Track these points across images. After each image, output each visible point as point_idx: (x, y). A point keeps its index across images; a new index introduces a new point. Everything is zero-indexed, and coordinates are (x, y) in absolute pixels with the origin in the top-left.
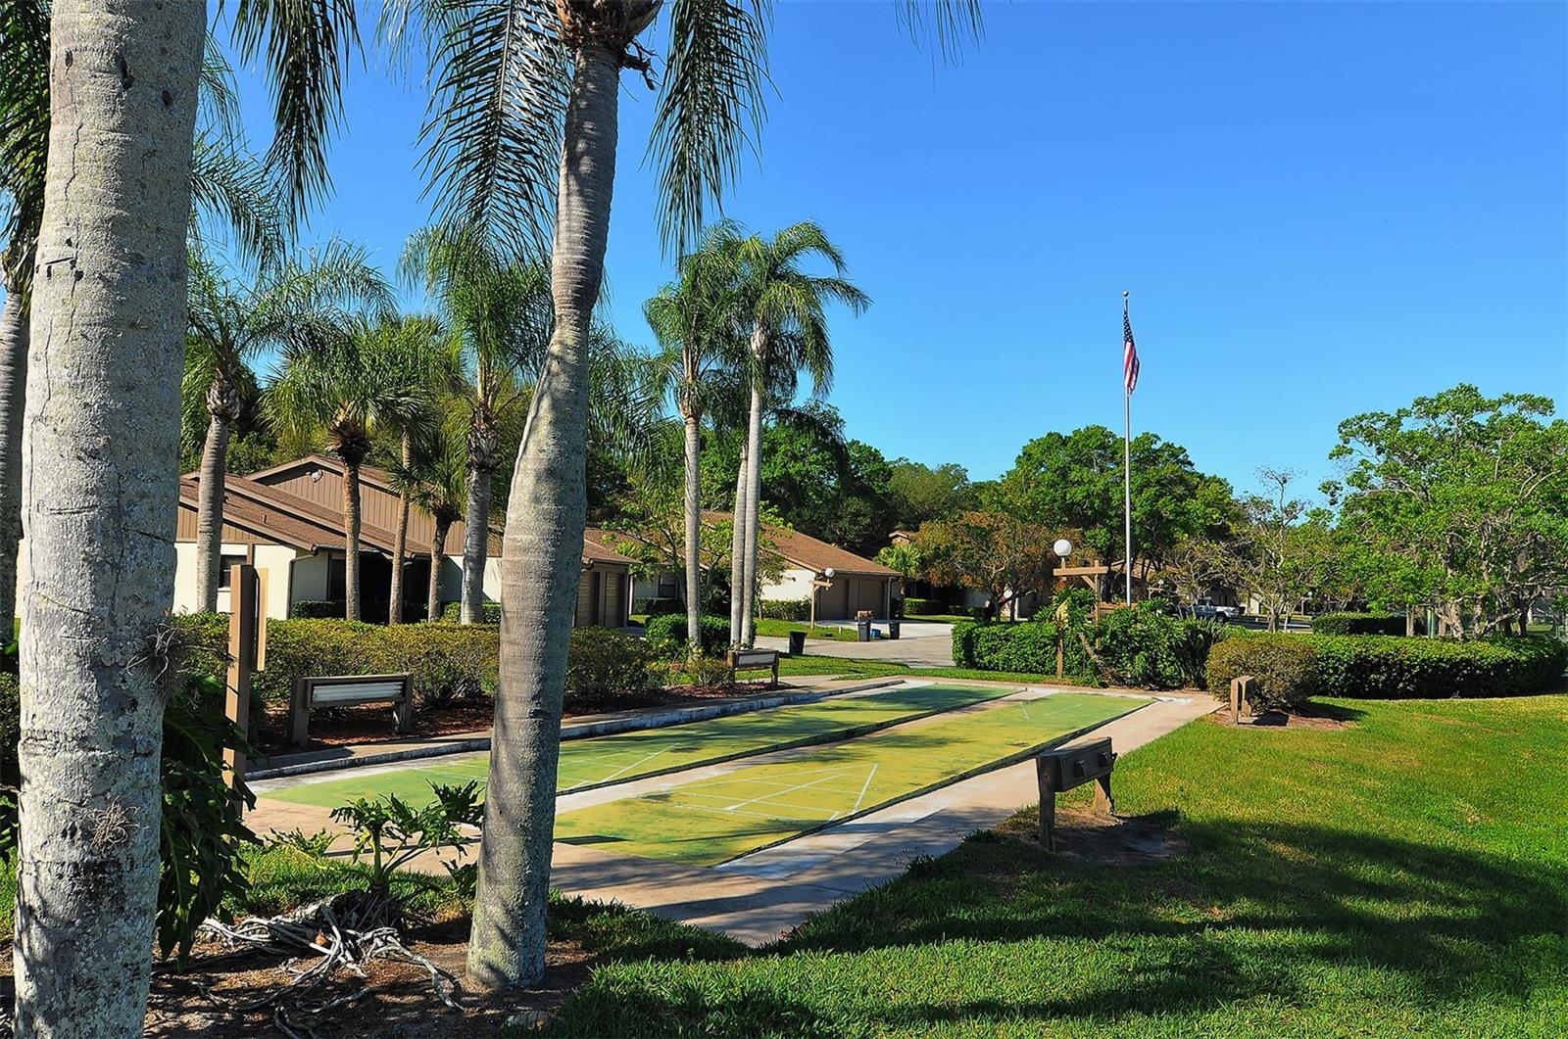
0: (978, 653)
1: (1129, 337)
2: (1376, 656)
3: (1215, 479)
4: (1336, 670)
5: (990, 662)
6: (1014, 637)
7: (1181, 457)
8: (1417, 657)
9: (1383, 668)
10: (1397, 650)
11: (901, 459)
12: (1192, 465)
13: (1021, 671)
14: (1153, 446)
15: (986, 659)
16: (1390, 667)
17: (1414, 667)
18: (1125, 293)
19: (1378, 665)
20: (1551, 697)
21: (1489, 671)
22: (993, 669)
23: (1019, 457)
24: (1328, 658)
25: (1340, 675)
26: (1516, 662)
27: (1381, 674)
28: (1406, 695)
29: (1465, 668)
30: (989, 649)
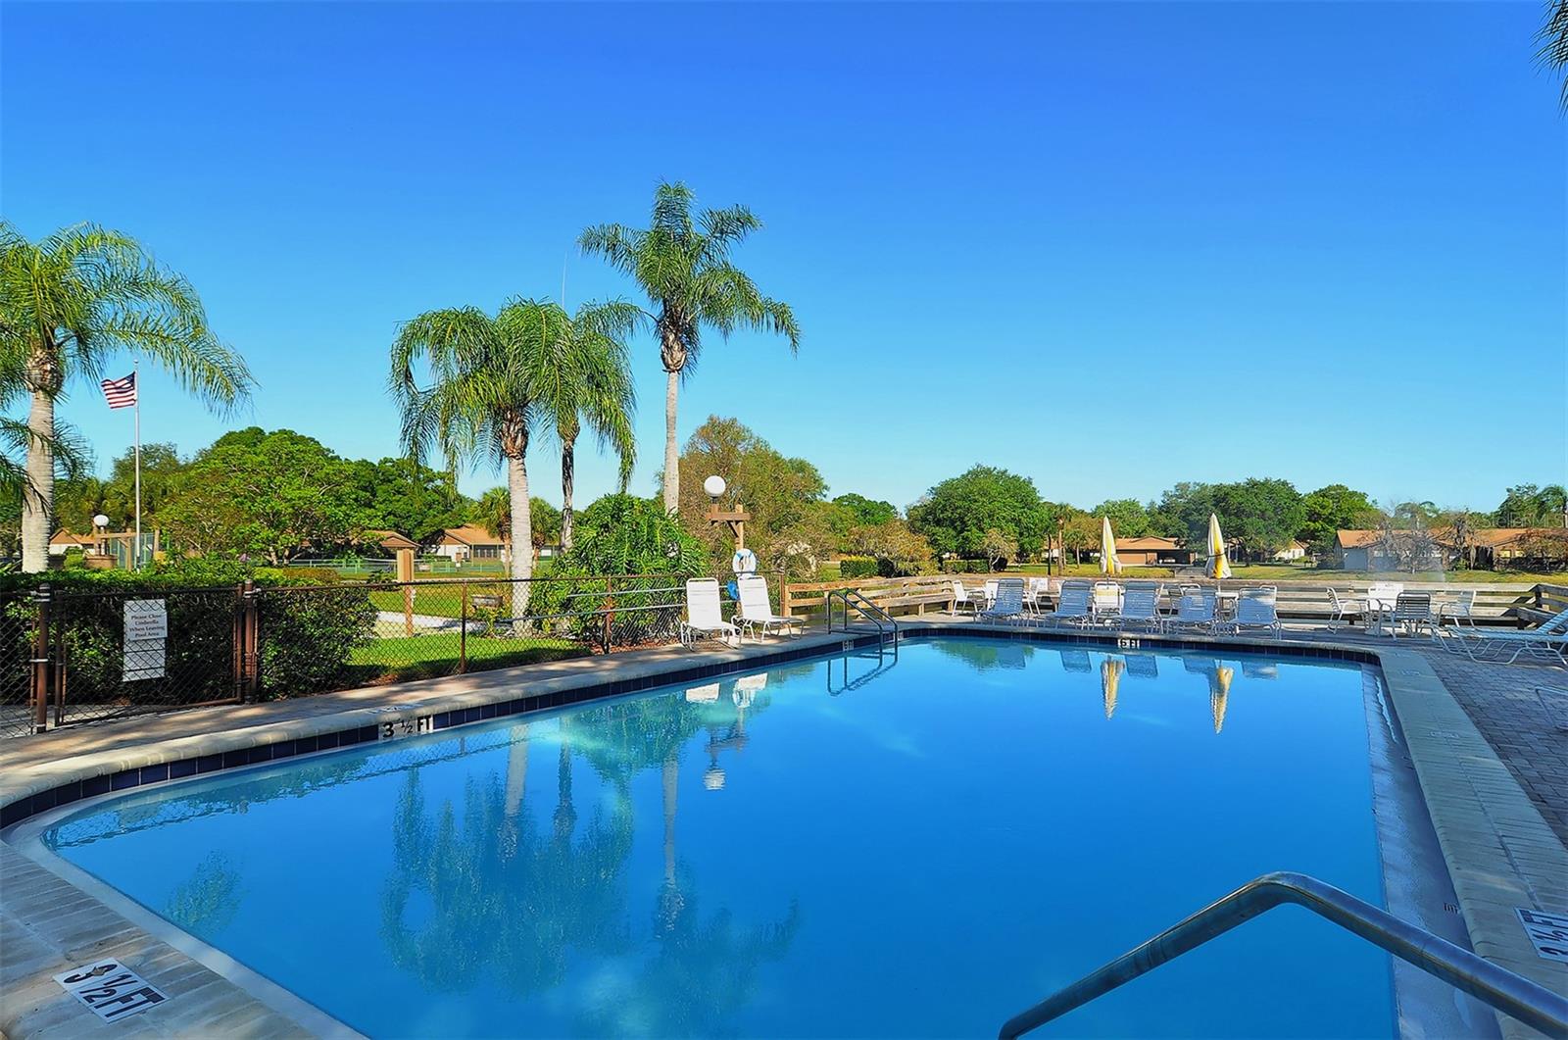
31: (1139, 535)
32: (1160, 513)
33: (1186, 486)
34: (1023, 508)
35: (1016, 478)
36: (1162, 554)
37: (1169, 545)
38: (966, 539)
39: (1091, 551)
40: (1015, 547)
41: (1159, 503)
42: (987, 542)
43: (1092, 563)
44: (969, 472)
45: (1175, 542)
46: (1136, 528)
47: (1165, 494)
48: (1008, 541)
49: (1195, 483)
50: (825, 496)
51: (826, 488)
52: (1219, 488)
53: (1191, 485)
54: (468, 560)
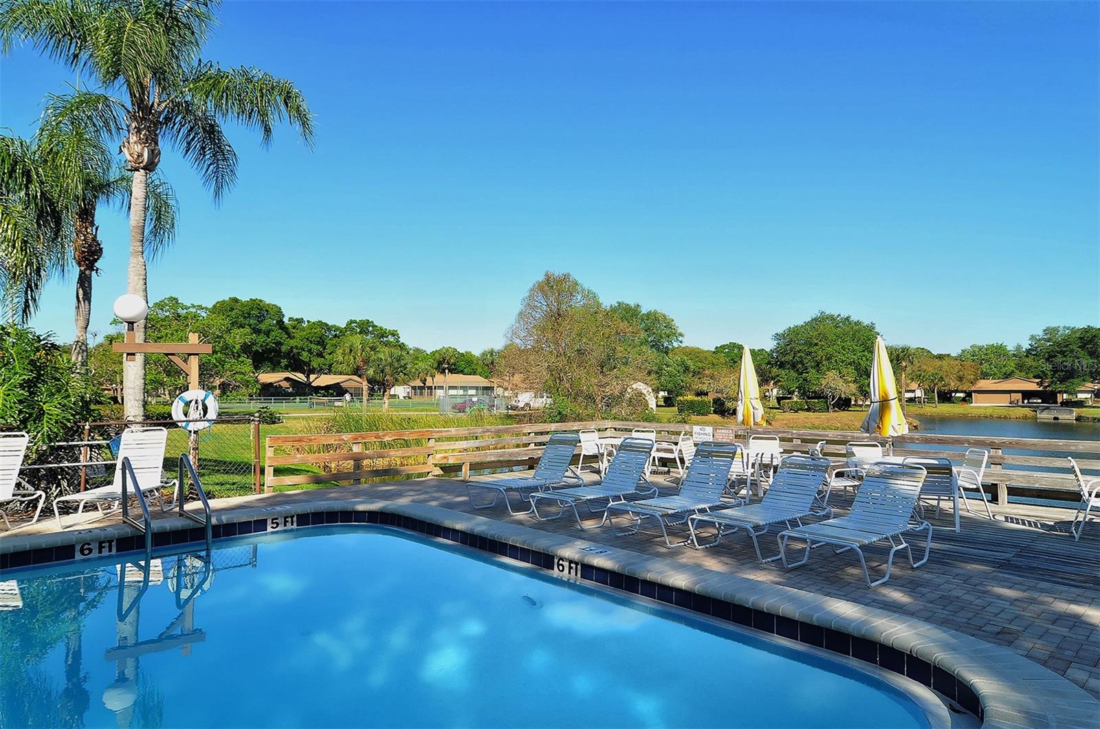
31: (1007, 376)
32: (1027, 356)
33: (1056, 330)
34: (864, 351)
35: (858, 323)
36: (1027, 395)
37: (1032, 386)
38: (805, 380)
39: (953, 391)
40: (853, 387)
41: (1026, 345)
42: (824, 382)
43: (954, 403)
44: (812, 320)
45: (1038, 383)
46: (1004, 370)
47: (1032, 337)
48: (847, 382)
49: (1065, 327)
50: (681, 342)
51: (681, 335)
52: (1087, 330)
53: (1061, 329)
54: (409, 398)
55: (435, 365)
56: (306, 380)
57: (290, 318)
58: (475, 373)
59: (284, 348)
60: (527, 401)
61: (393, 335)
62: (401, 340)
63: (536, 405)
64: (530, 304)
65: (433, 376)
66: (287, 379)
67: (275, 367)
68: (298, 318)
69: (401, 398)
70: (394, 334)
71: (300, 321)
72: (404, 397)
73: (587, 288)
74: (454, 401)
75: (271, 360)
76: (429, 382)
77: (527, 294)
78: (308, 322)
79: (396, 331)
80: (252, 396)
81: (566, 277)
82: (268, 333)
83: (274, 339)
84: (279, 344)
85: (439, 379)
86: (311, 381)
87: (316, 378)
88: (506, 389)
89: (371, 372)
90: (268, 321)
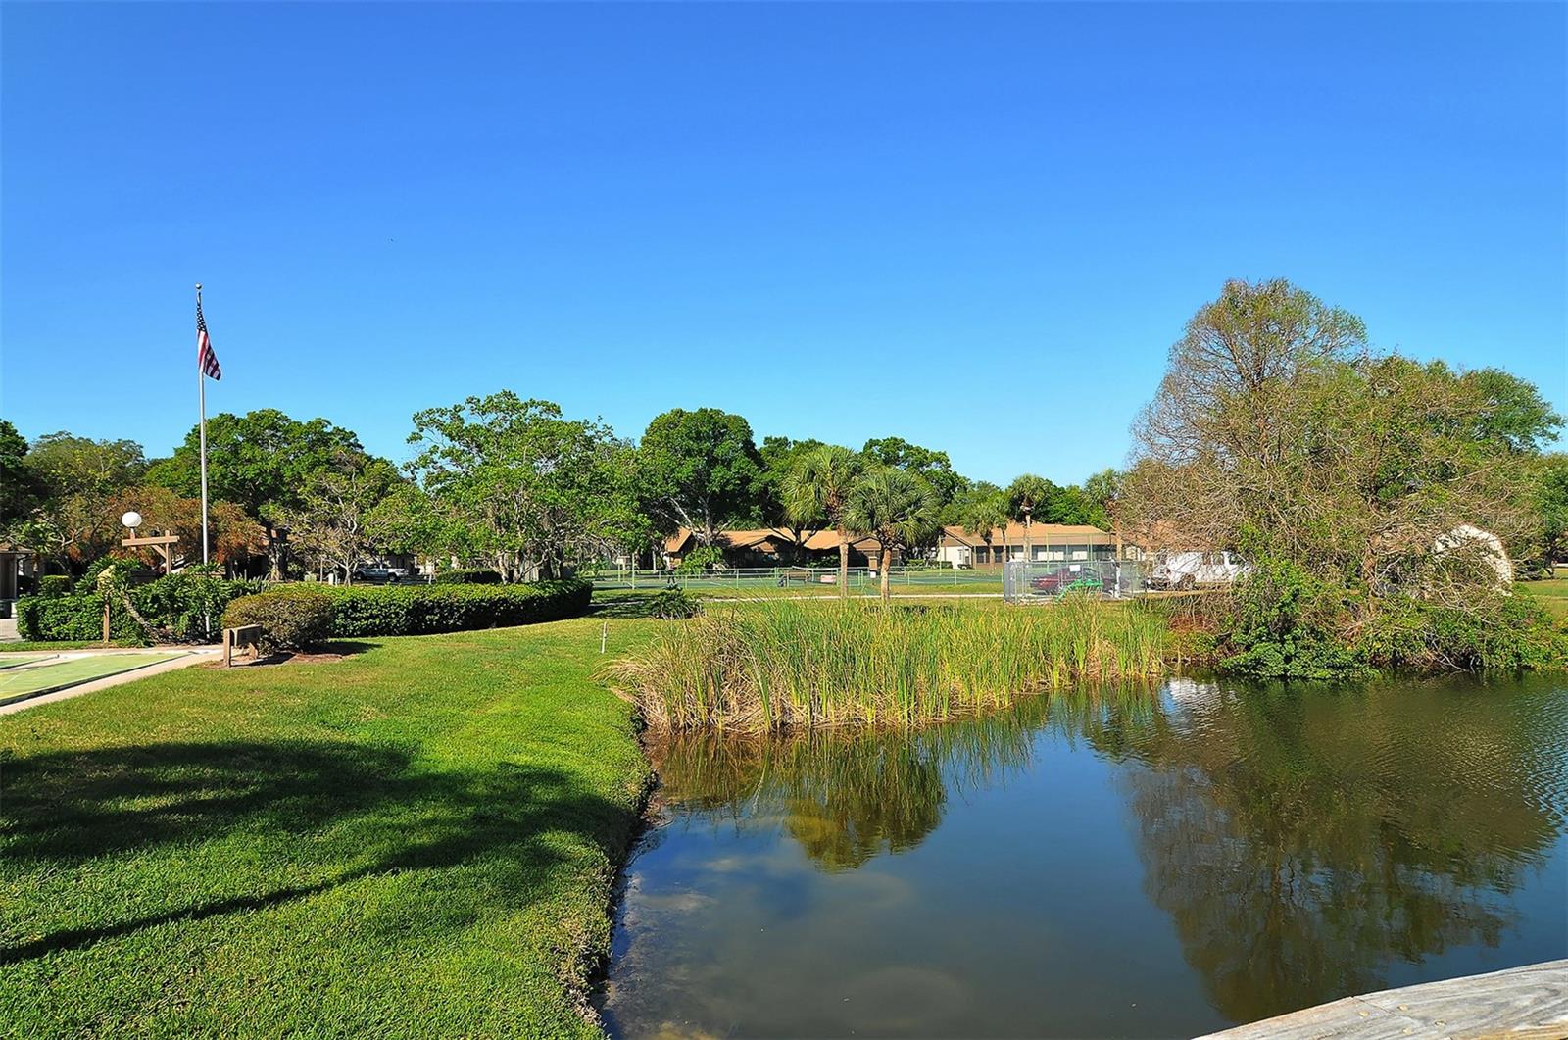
0: (45, 626)
1: (202, 327)
2: (430, 601)
3: (381, 460)
4: (397, 614)
5: (59, 633)
6: (86, 606)
7: (352, 441)
8: (464, 599)
9: (437, 610)
10: (449, 596)
11: (60, 433)
12: (362, 448)
13: (95, 639)
14: (325, 430)
15: (54, 631)
16: (442, 608)
17: (462, 607)
18: (198, 286)
19: (433, 607)
20: (567, 621)
21: (520, 606)
22: (63, 639)
23: (189, 435)
24: (391, 605)
25: (400, 618)
26: (541, 598)
27: (436, 614)
28: (455, 629)
29: (501, 605)
30: (58, 620)
54: (969, 567)
55: (1007, 507)
56: (794, 539)
57: (767, 439)
58: (1085, 523)
59: (753, 487)
60: (1186, 570)
61: (939, 460)
62: (952, 469)
63: (1210, 578)
64: (1189, 357)
65: (1003, 528)
66: (770, 539)
67: (745, 518)
68: (778, 437)
69: (955, 566)
70: (940, 458)
71: (783, 442)
72: (960, 566)
73: (1330, 306)
74: (1040, 571)
75: (736, 508)
76: (997, 538)
77: (1183, 336)
78: (795, 442)
79: (944, 454)
80: (712, 566)
81: (1277, 289)
82: (727, 463)
83: (738, 473)
84: (746, 480)
85: (1014, 532)
86: (802, 540)
87: (811, 536)
88: (1144, 550)
89: (851, 515)
90: (727, 444)
